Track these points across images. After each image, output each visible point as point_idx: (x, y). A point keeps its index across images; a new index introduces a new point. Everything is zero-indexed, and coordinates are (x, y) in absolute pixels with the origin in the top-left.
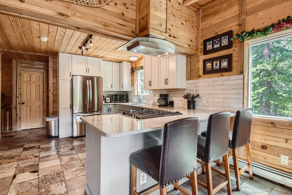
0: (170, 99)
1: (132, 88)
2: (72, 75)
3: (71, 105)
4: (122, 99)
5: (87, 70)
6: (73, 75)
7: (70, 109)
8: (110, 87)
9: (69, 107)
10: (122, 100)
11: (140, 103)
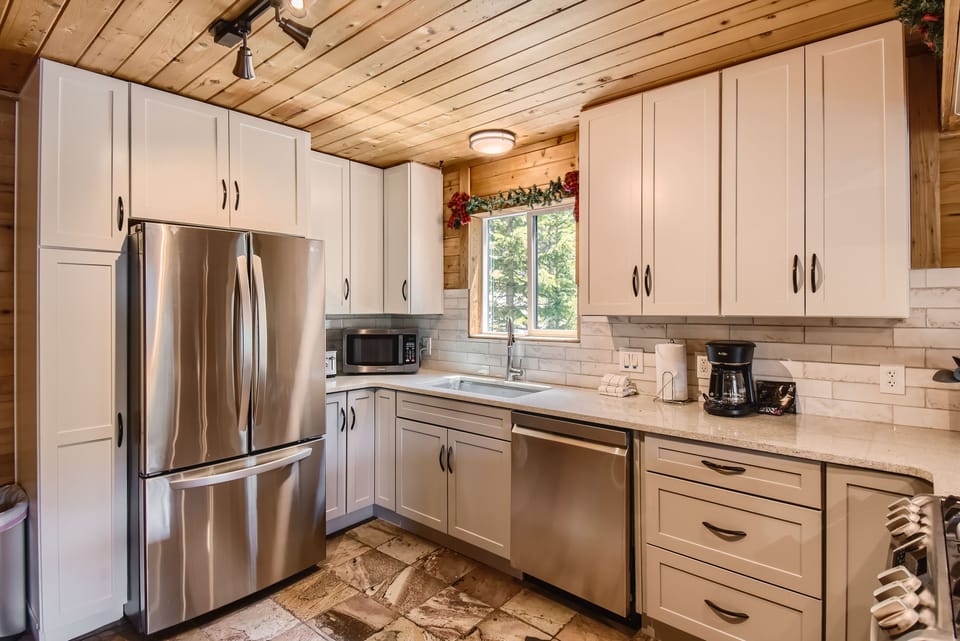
0: (762, 371)
1: (445, 298)
2: (132, 222)
3: (120, 416)
4: (405, 358)
5: (231, 195)
6: (135, 215)
7: (114, 440)
8: (340, 295)
9: (112, 433)
10: (405, 363)
11: (515, 379)
